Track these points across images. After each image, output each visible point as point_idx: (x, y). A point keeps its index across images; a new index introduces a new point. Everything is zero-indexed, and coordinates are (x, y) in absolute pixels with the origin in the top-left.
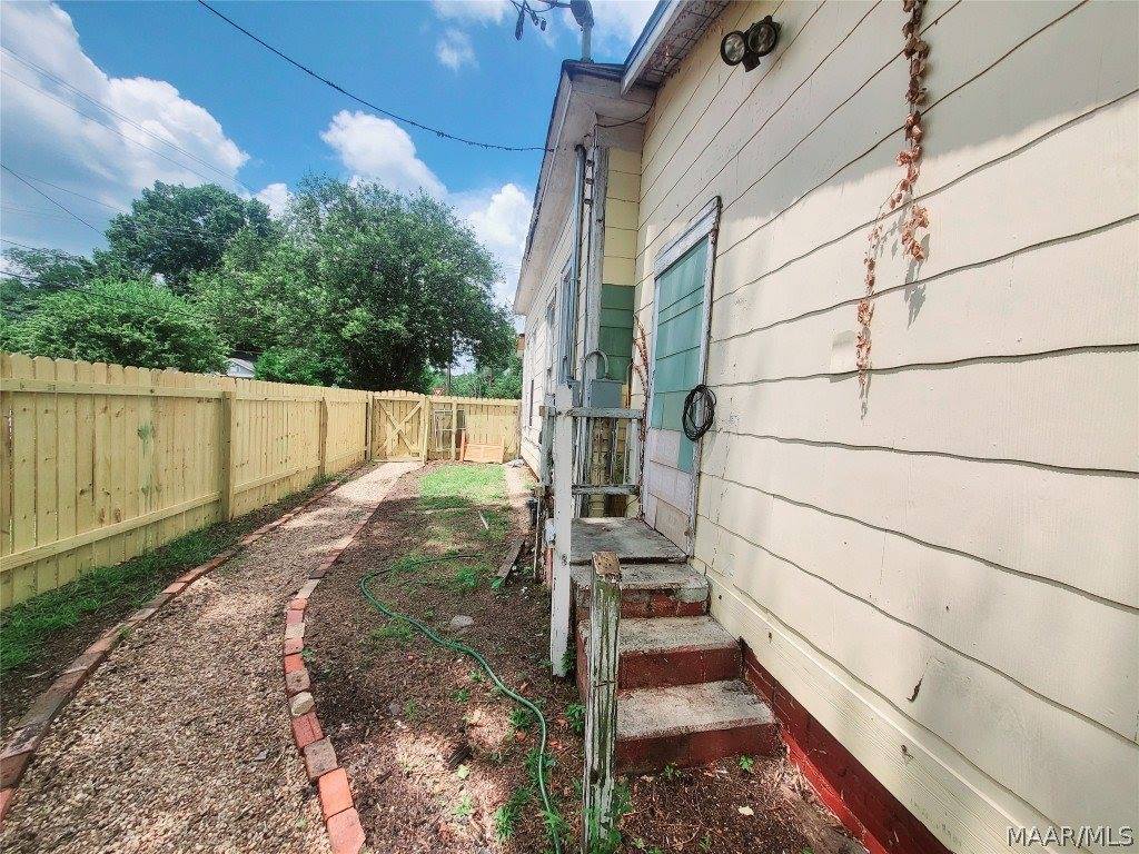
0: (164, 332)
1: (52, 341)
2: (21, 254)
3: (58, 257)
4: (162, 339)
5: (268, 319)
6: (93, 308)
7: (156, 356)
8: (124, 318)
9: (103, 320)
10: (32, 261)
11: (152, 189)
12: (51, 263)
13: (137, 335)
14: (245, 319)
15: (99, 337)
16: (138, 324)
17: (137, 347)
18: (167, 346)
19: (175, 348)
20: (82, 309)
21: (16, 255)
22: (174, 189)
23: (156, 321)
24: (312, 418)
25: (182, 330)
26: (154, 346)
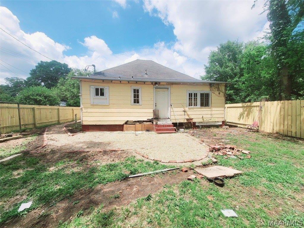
0: (46, 97)
1: (22, 100)
2: (9, 79)
3: (17, 79)
4: (45, 99)
5: (66, 95)
6: (30, 93)
7: (44, 102)
8: (37, 95)
9: (33, 95)
10: (11, 80)
11: (40, 63)
12: (16, 81)
13: (40, 98)
14: (62, 95)
15: (32, 99)
16: (40, 95)
17: (40, 101)
18: (46, 100)
19: (48, 101)
20: (28, 93)
21: (7, 79)
22: (45, 63)
23: (44, 95)
24: (72, 111)
25: (50, 96)
26: (44, 100)
